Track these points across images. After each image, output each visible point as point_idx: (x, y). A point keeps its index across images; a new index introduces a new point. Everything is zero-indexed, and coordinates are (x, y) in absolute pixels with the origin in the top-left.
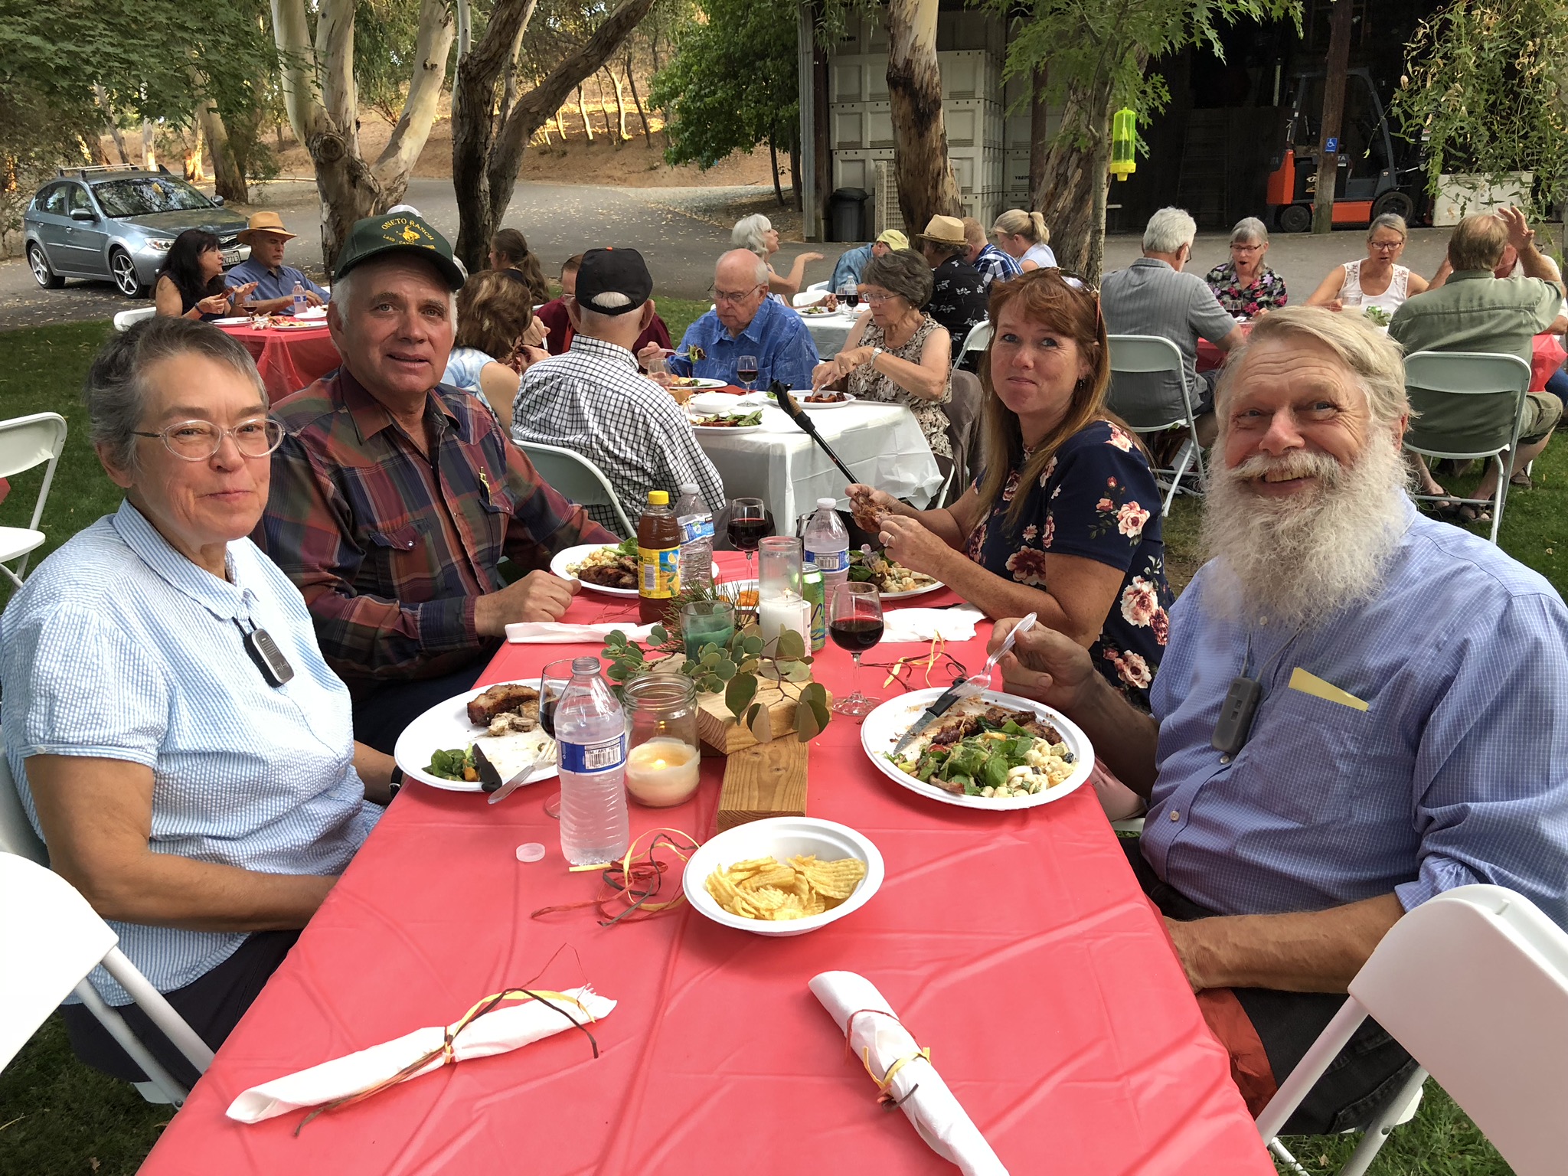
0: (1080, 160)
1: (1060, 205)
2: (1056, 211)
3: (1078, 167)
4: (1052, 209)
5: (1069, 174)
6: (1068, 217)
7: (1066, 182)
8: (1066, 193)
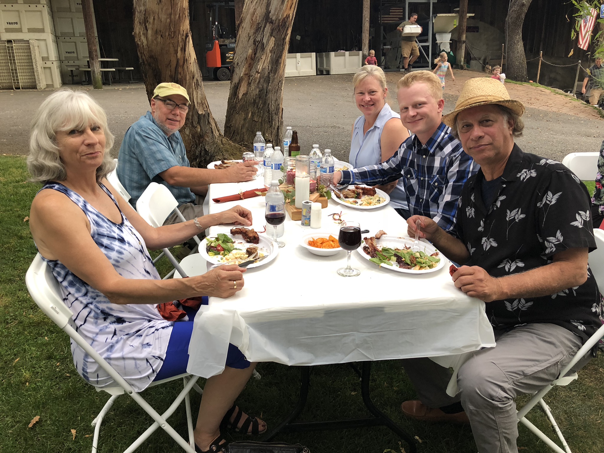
0: (272, 30)
1: (260, 67)
2: (258, 72)
3: (271, 35)
4: (254, 70)
5: (265, 41)
6: (268, 77)
7: (263, 48)
8: (264, 57)
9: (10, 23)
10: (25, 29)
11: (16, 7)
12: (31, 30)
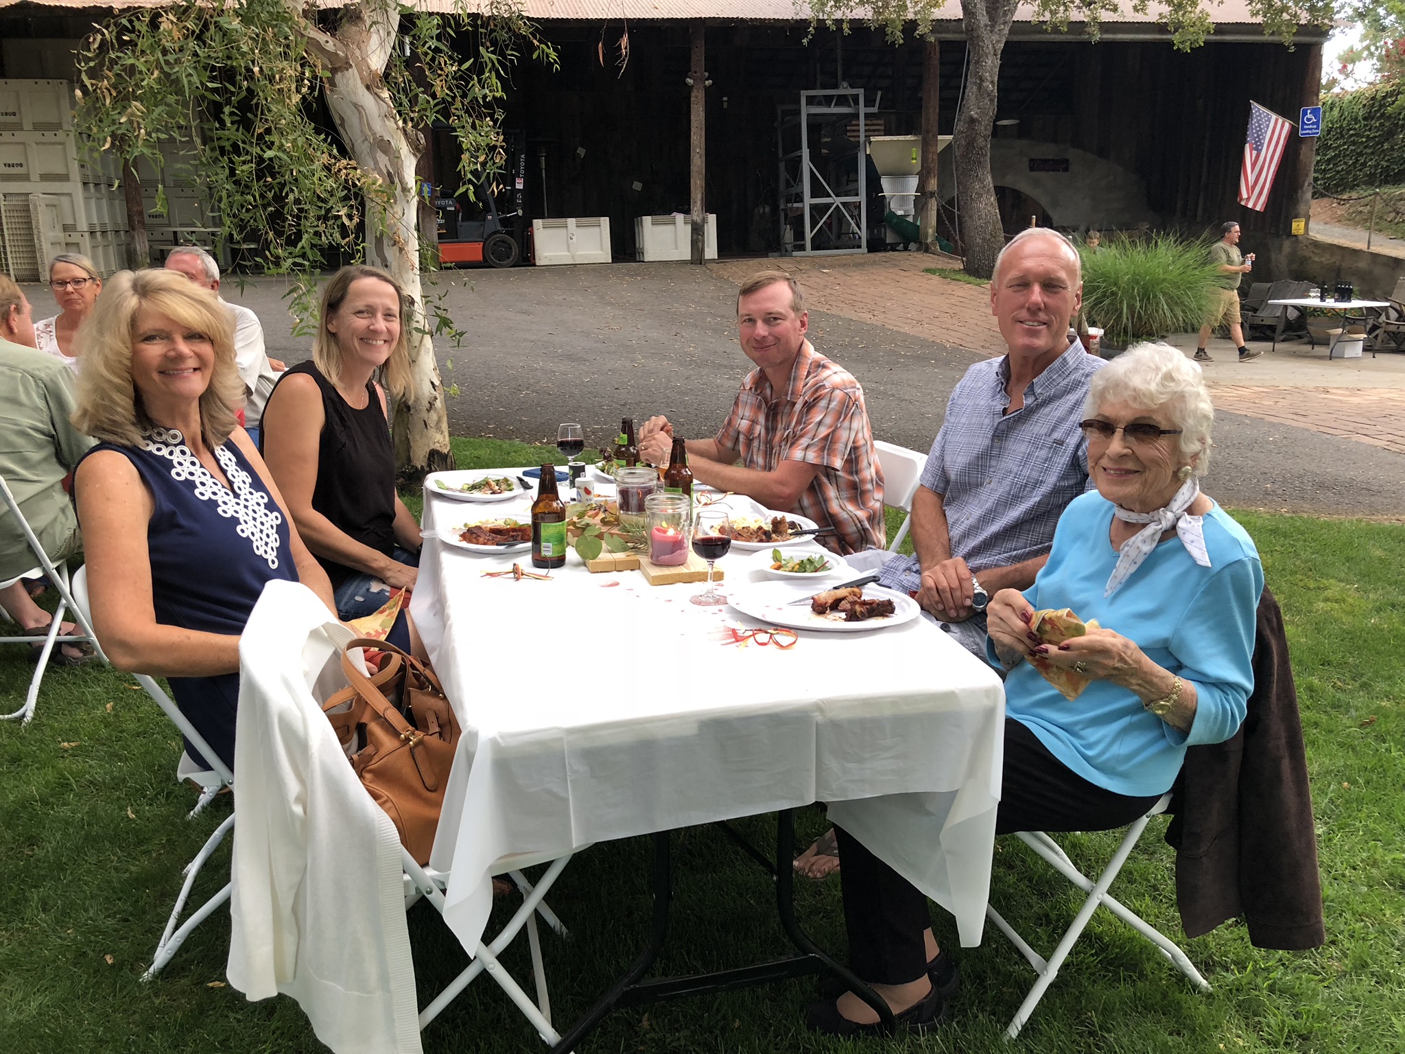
9: (9, 166)
10: (35, 176)
11: (19, 136)
12: (45, 177)
